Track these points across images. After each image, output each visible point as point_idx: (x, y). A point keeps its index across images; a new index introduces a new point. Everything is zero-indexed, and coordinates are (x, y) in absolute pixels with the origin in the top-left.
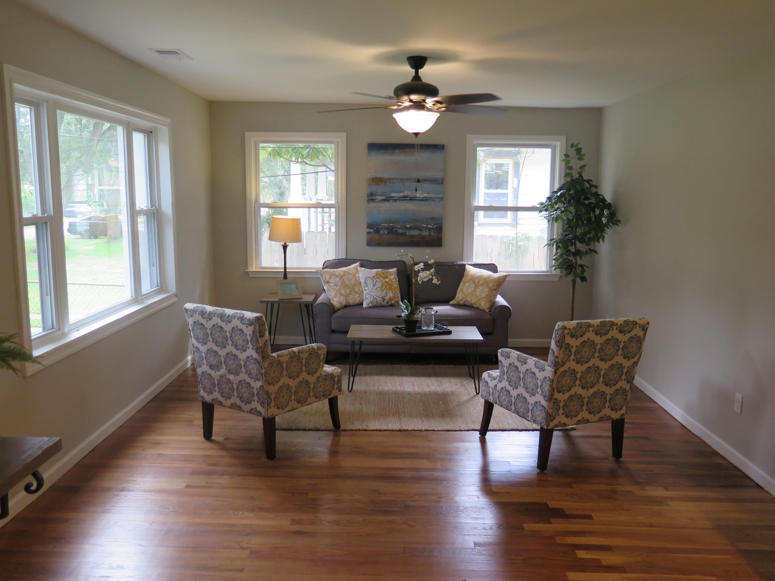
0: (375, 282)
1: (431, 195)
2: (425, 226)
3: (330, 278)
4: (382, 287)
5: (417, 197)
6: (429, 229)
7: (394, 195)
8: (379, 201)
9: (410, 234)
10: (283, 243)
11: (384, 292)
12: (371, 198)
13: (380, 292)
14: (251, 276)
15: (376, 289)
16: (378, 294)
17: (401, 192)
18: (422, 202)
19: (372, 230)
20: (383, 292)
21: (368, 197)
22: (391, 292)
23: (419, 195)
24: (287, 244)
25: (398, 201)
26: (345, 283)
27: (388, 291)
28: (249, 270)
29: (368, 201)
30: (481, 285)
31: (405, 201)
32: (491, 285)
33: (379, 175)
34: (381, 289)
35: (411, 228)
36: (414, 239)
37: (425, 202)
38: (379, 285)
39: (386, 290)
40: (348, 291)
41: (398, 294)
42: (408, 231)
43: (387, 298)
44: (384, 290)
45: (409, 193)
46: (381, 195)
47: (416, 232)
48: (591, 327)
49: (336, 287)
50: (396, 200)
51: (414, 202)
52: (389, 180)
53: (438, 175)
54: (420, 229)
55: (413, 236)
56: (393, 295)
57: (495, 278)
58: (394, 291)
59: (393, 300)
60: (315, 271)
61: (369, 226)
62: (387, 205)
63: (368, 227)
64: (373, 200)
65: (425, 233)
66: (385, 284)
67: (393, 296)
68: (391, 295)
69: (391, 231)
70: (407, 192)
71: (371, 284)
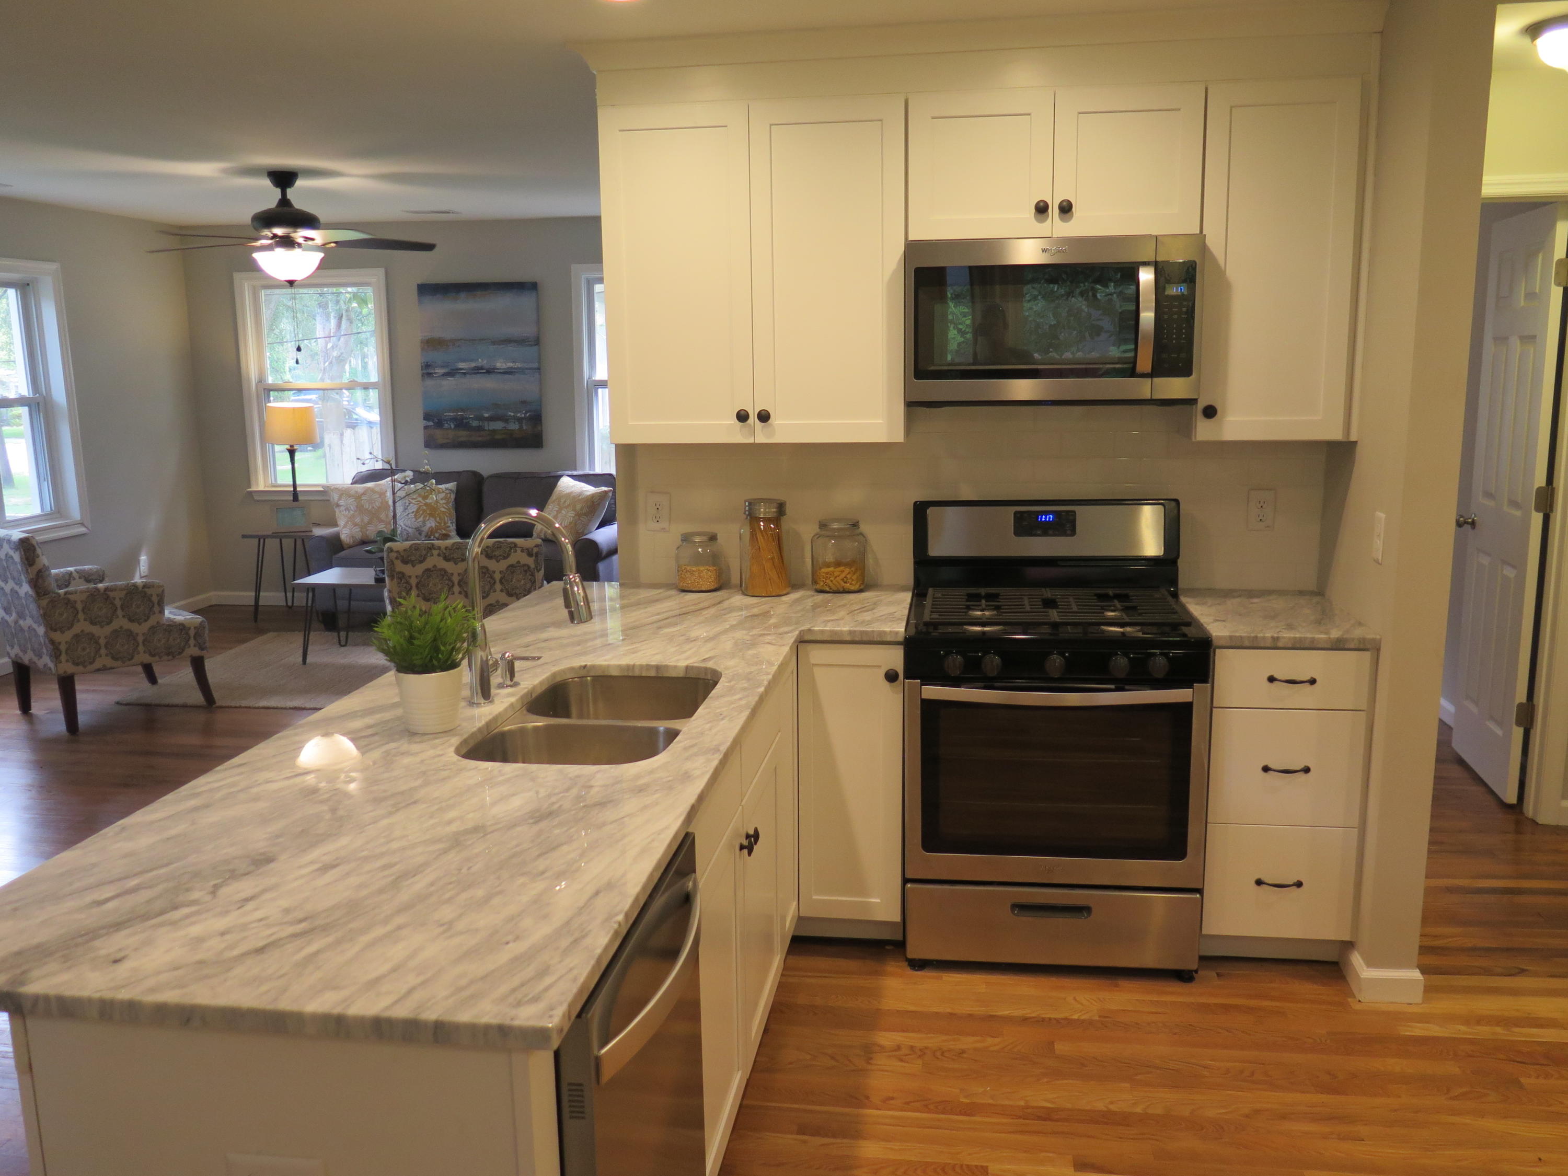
0: (407, 504)
1: (518, 365)
2: (512, 414)
3: (339, 499)
4: (417, 511)
5: (498, 369)
6: (520, 420)
7: (461, 365)
8: (439, 376)
9: (491, 428)
10: (288, 447)
11: (421, 519)
12: (427, 370)
13: (414, 519)
14: (256, 498)
15: (407, 515)
16: (409, 522)
17: (472, 360)
18: (507, 376)
19: (431, 424)
20: (419, 520)
21: (422, 370)
22: (433, 519)
23: (500, 364)
24: (295, 447)
25: (468, 376)
26: (363, 506)
27: (427, 518)
28: (254, 488)
29: (422, 376)
30: (566, 507)
31: (479, 376)
32: (578, 507)
33: (437, 334)
34: (415, 515)
35: (491, 419)
36: (498, 437)
37: (510, 376)
38: (413, 508)
39: (425, 517)
40: (366, 519)
41: (447, 523)
42: (486, 423)
43: (425, 529)
44: (420, 517)
45: (485, 362)
46: (442, 367)
47: (498, 425)
48: (435, 549)
49: (349, 512)
50: (464, 374)
51: (492, 376)
52: (453, 341)
53: (528, 330)
54: (505, 419)
55: (494, 431)
56: (437, 524)
57: (588, 496)
58: (438, 519)
59: (437, 532)
60: (322, 489)
61: (427, 417)
62: (450, 383)
63: (425, 419)
64: (429, 375)
65: (514, 426)
66: (425, 508)
67: (436, 526)
68: (433, 524)
69: (461, 424)
70: (482, 360)
71: (402, 508)
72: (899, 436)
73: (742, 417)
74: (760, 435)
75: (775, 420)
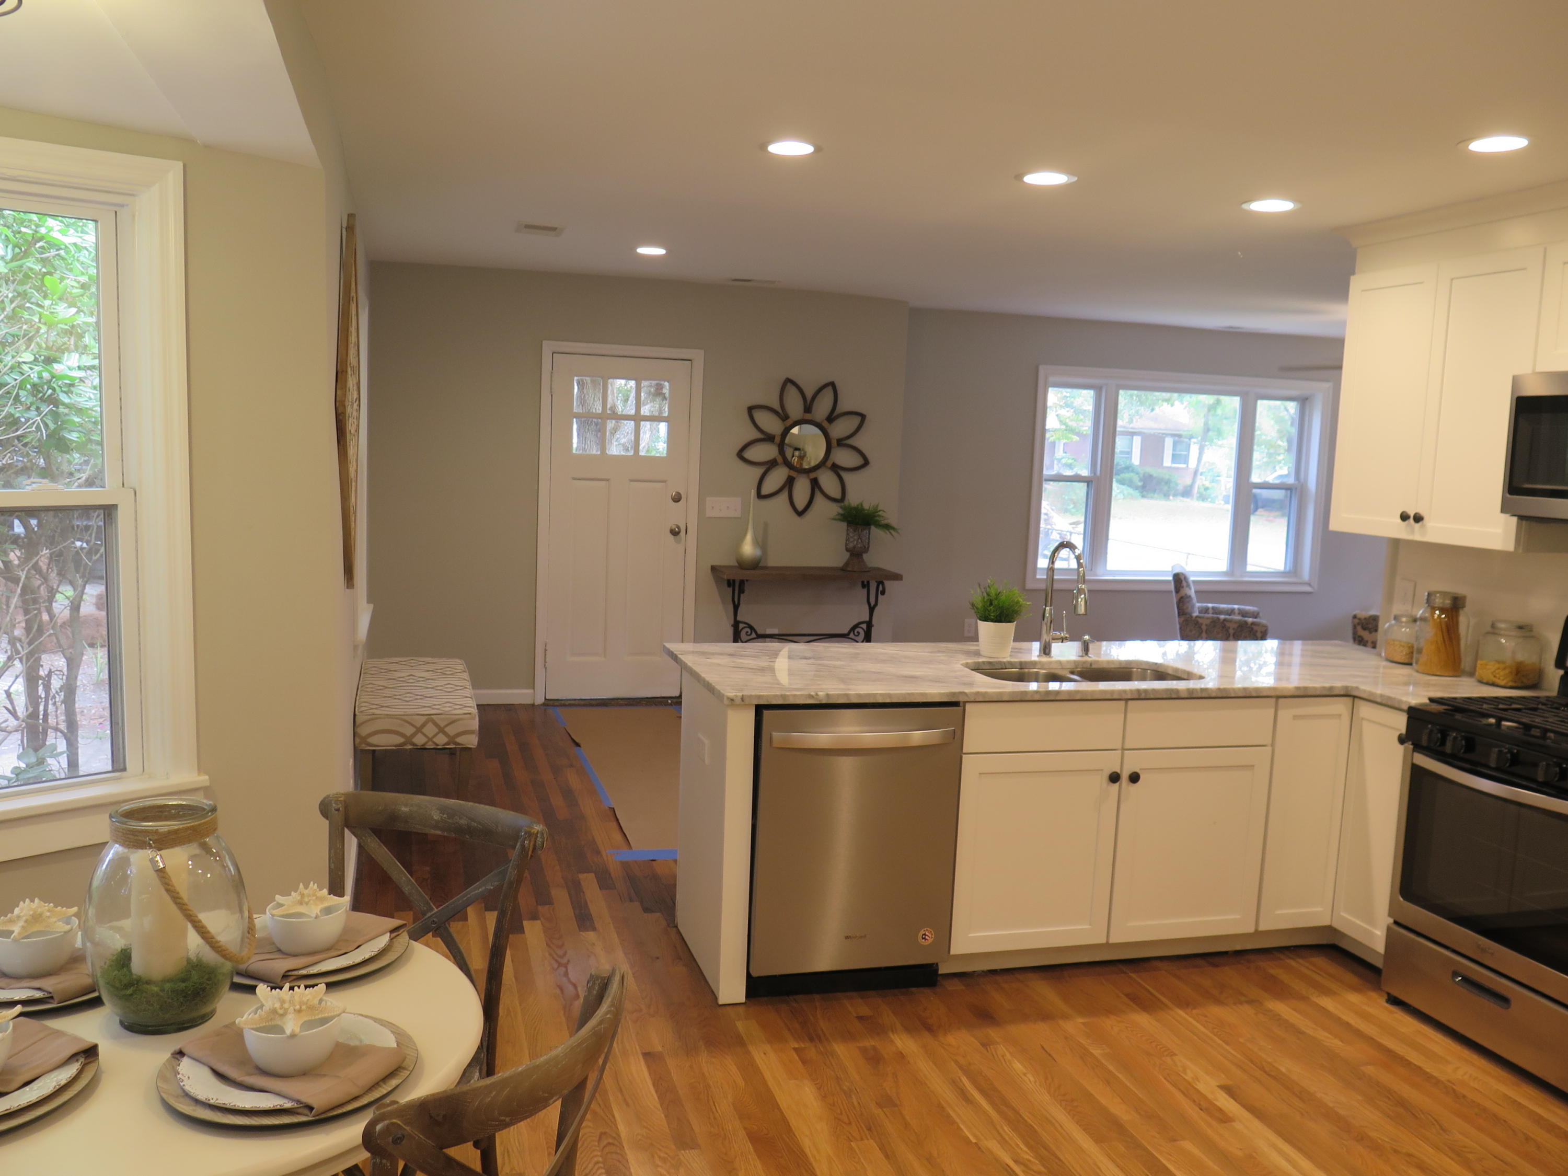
72: (1510, 547)
73: (1404, 517)
74: (1415, 534)
75: (1428, 522)
